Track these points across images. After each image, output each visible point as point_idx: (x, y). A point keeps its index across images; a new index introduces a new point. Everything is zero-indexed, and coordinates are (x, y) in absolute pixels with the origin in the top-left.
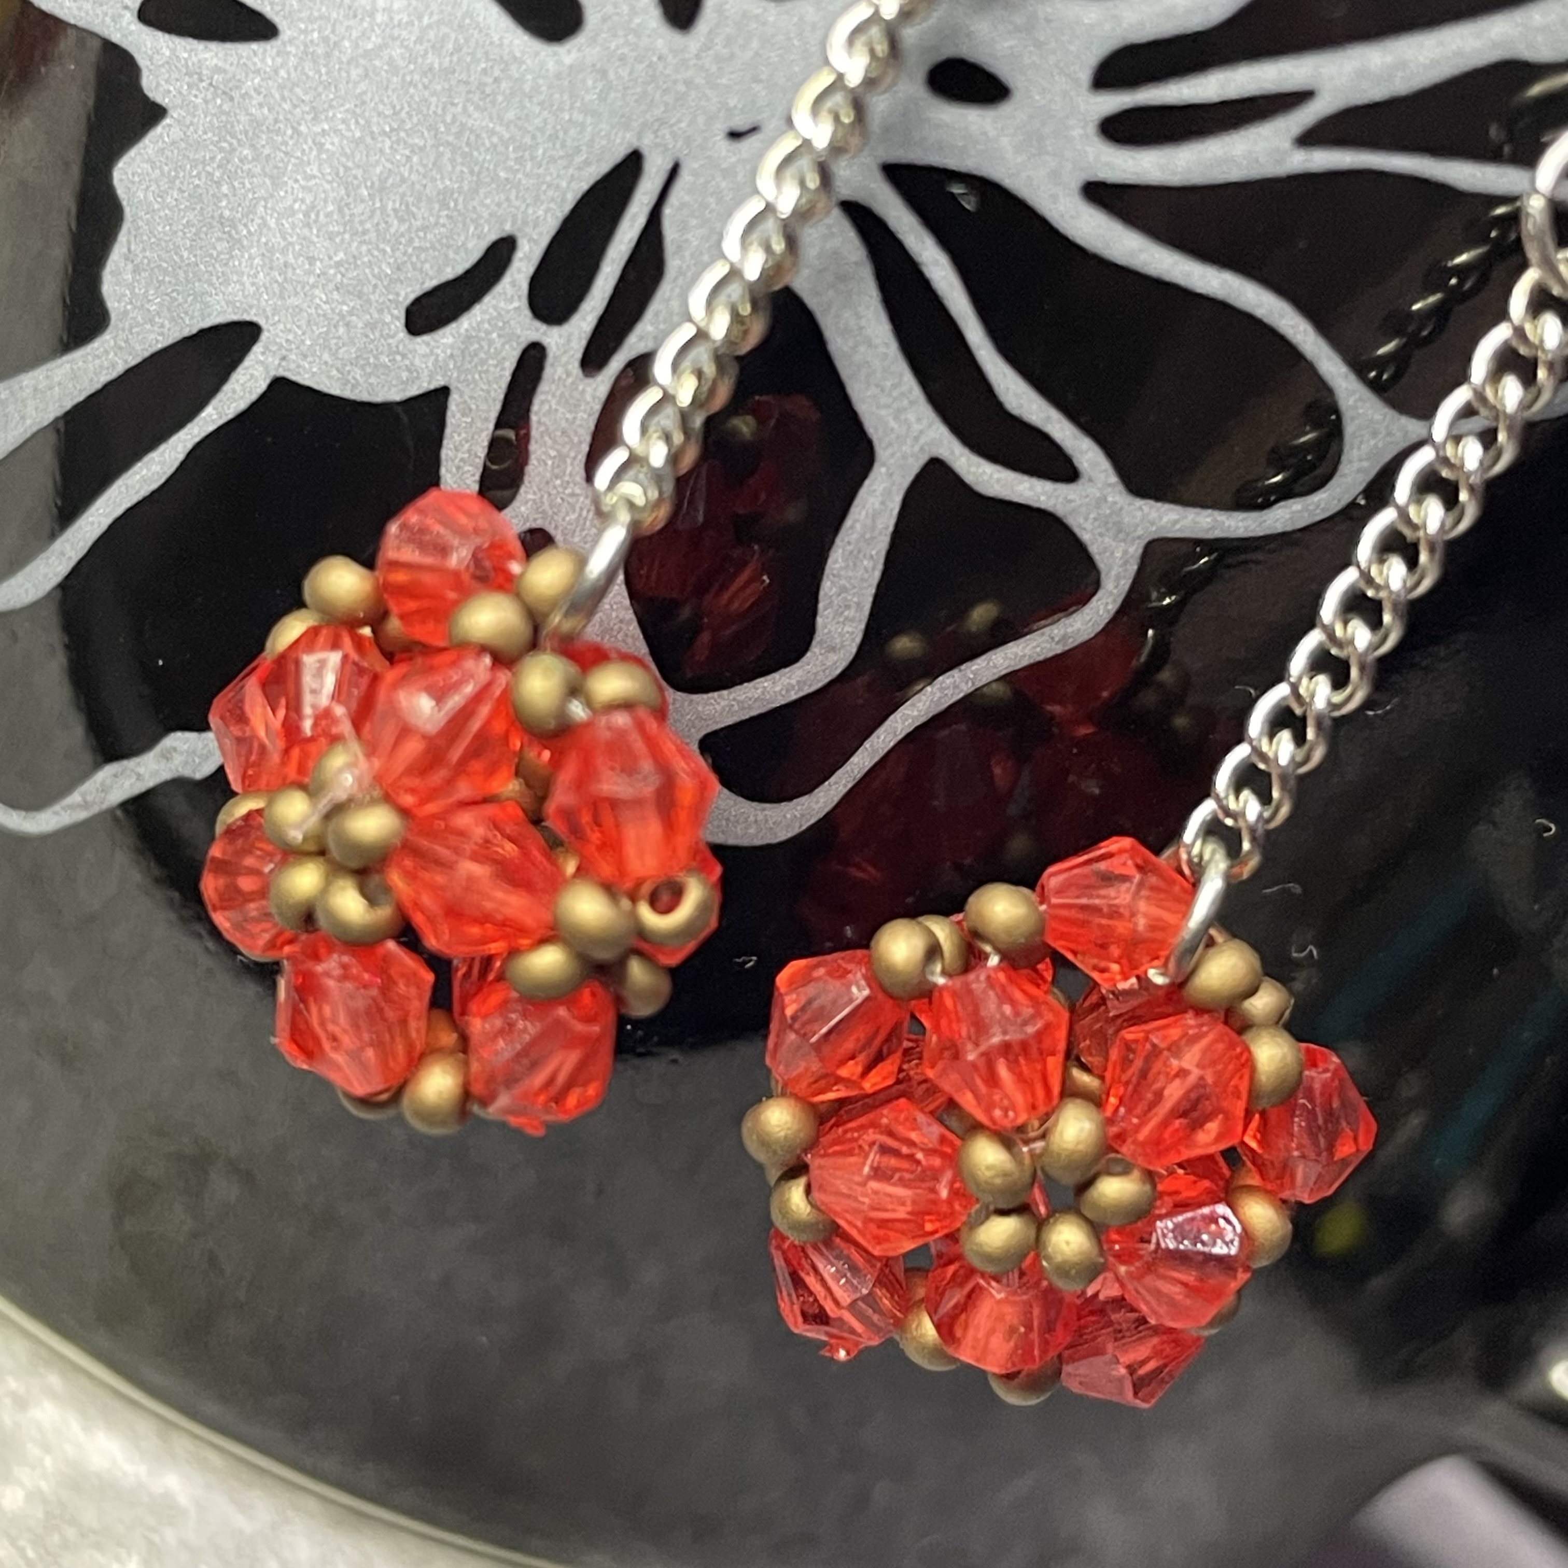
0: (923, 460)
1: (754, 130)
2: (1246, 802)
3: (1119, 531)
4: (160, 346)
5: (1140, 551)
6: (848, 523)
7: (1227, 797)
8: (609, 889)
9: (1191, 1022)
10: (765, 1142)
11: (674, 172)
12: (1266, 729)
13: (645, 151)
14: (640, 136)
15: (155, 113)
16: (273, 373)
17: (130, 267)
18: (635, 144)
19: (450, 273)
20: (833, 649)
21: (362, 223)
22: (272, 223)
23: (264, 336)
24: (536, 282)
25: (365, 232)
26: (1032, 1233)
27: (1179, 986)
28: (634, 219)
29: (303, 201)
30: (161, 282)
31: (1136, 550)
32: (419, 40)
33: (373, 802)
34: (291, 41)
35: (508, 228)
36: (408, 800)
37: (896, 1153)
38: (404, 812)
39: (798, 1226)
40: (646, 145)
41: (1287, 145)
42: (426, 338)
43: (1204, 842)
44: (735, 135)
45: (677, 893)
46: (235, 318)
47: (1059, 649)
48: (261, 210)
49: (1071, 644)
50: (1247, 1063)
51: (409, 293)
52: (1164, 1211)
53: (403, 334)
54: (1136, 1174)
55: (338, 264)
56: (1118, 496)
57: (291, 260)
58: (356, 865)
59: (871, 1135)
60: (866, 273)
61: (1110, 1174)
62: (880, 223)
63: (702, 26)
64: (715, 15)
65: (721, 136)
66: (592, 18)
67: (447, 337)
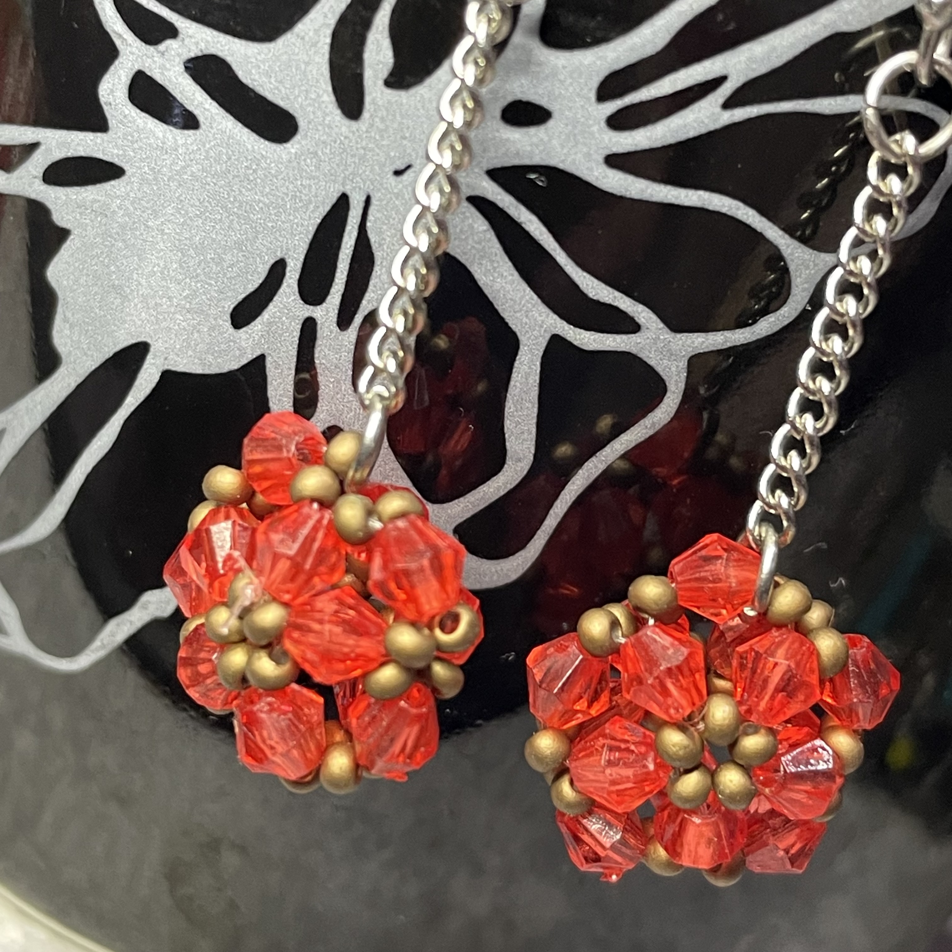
0: (548, 337)
1: (409, 167)
2: (779, 498)
4: (94, 368)
5: (686, 363)
6: (512, 383)
7: (768, 497)
8: (414, 624)
9: (776, 634)
10: (540, 759)
11: (368, 201)
12: (782, 453)
13: (349, 193)
14: (343, 184)
15: (65, 234)
16: (161, 369)
17: (67, 326)
18: (342, 190)
19: (251, 288)
20: (519, 460)
21: (195, 270)
22: (143, 282)
23: (152, 349)
24: (301, 282)
25: (197, 276)
26: (709, 779)
27: (763, 615)
28: (351, 232)
29: (158, 265)
30: (87, 331)
31: (683, 364)
32: (207, 158)
33: (266, 602)
34: (133, 175)
35: (279, 255)
36: (287, 597)
37: (619, 749)
38: (286, 605)
39: (569, 805)
40: (348, 190)
41: (718, 109)
42: (244, 329)
43: (760, 527)
44: (398, 173)
45: (456, 619)
46: (134, 341)
47: (651, 432)
48: (135, 276)
49: (658, 427)
50: (814, 652)
51: (230, 305)
52: (784, 750)
53: (231, 330)
54: (763, 731)
55: (185, 297)
56: (667, 335)
57: (159, 301)
58: (264, 642)
59: (601, 741)
60: (491, 235)
61: (747, 734)
62: (492, 205)
63: (366, 115)
64: (372, 106)
65: (390, 175)
66: (302, 123)
67: (257, 325)
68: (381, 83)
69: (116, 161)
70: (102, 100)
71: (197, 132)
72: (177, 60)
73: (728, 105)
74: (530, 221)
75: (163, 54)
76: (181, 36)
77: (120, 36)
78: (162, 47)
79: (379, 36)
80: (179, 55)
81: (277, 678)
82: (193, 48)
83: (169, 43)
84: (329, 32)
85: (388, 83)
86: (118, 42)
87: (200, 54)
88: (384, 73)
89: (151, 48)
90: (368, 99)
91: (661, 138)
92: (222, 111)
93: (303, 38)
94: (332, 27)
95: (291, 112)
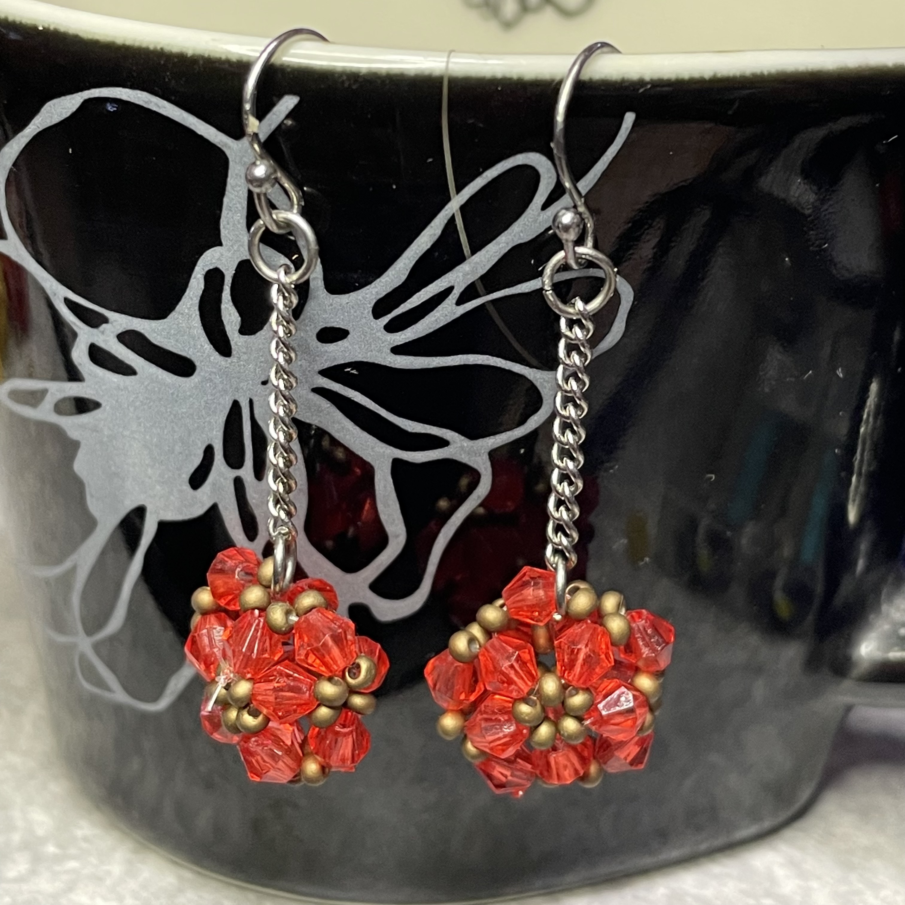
2: (560, 537)
3: (477, 453)
5: (488, 457)
7: (554, 539)
9: (577, 627)
10: (446, 732)
11: (251, 402)
12: (555, 508)
18: (233, 398)
26: (553, 728)
27: (567, 616)
31: (486, 457)
33: (239, 680)
36: (249, 676)
37: (491, 720)
38: (249, 679)
43: (554, 557)
45: (358, 667)
50: (607, 633)
52: (599, 700)
54: (581, 692)
58: (243, 705)
59: (480, 717)
61: (572, 696)
63: (234, 352)
64: (236, 347)
65: (260, 386)
66: (197, 364)
67: (206, 487)
68: (237, 334)
71: (137, 377)
72: (112, 335)
73: (460, 302)
74: (356, 396)
75: (103, 333)
77: (75, 324)
79: (227, 306)
80: (113, 332)
81: (255, 726)
83: (104, 326)
84: (197, 308)
85: (242, 331)
86: (75, 328)
87: (124, 330)
88: (238, 327)
89: (95, 331)
90: (232, 343)
91: (423, 330)
92: (147, 363)
93: (182, 314)
95: (188, 357)
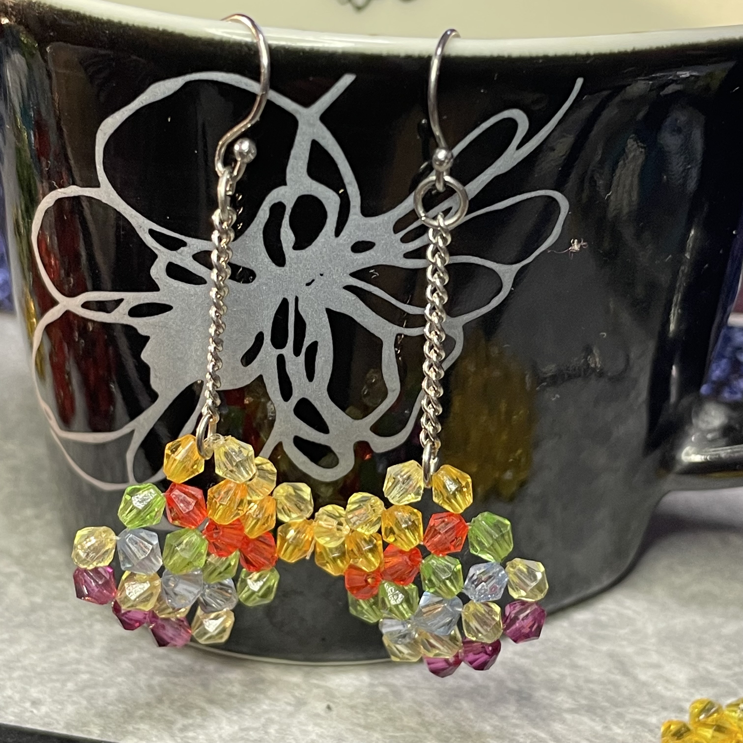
0: (395, 336)
1: (313, 281)
3: (455, 327)
11: (297, 299)
13: (286, 297)
14: (284, 295)
15: (147, 338)
17: (158, 379)
18: (283, 297)
19: (248, 347)
20: (394, 391)
24: (273, 341)
28: (292, 314)
31: (461, 329)
34: (177, 308)
35: (259, 331)
42: (249, 366)
44: (308, 284)
51: (239, 357)
53: (243, 367)
56: (450, 319)
60: (358, 300)
62: (356, 287)
63: (287, 263)
64: (289, 259)
65: (305, 286)
66: (257, 273)
68: (291, 249)
69: (167, 303)
70: (153, 277)
71: (206, 285)
72: (188, 255)
74: (375, 290)
75: (181, 254)
76: (188, 245)
78: (179, 251)
79: (286, 229)
82: (195, 249)
83: (182, 248)
84: (261, 232)
85: (295, 248)
86: (156, 252)
87: (199, 251)
88: (293, 244)
89: (174, 252)
90: (287, 256)
93: (249, 237)
94: (262, 230)
